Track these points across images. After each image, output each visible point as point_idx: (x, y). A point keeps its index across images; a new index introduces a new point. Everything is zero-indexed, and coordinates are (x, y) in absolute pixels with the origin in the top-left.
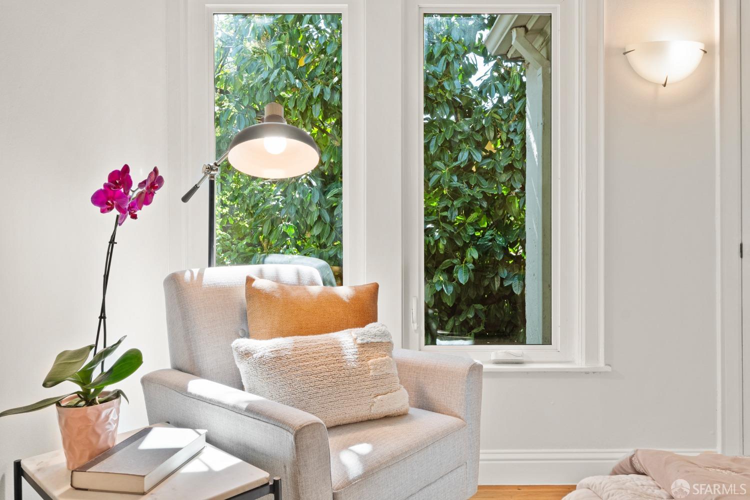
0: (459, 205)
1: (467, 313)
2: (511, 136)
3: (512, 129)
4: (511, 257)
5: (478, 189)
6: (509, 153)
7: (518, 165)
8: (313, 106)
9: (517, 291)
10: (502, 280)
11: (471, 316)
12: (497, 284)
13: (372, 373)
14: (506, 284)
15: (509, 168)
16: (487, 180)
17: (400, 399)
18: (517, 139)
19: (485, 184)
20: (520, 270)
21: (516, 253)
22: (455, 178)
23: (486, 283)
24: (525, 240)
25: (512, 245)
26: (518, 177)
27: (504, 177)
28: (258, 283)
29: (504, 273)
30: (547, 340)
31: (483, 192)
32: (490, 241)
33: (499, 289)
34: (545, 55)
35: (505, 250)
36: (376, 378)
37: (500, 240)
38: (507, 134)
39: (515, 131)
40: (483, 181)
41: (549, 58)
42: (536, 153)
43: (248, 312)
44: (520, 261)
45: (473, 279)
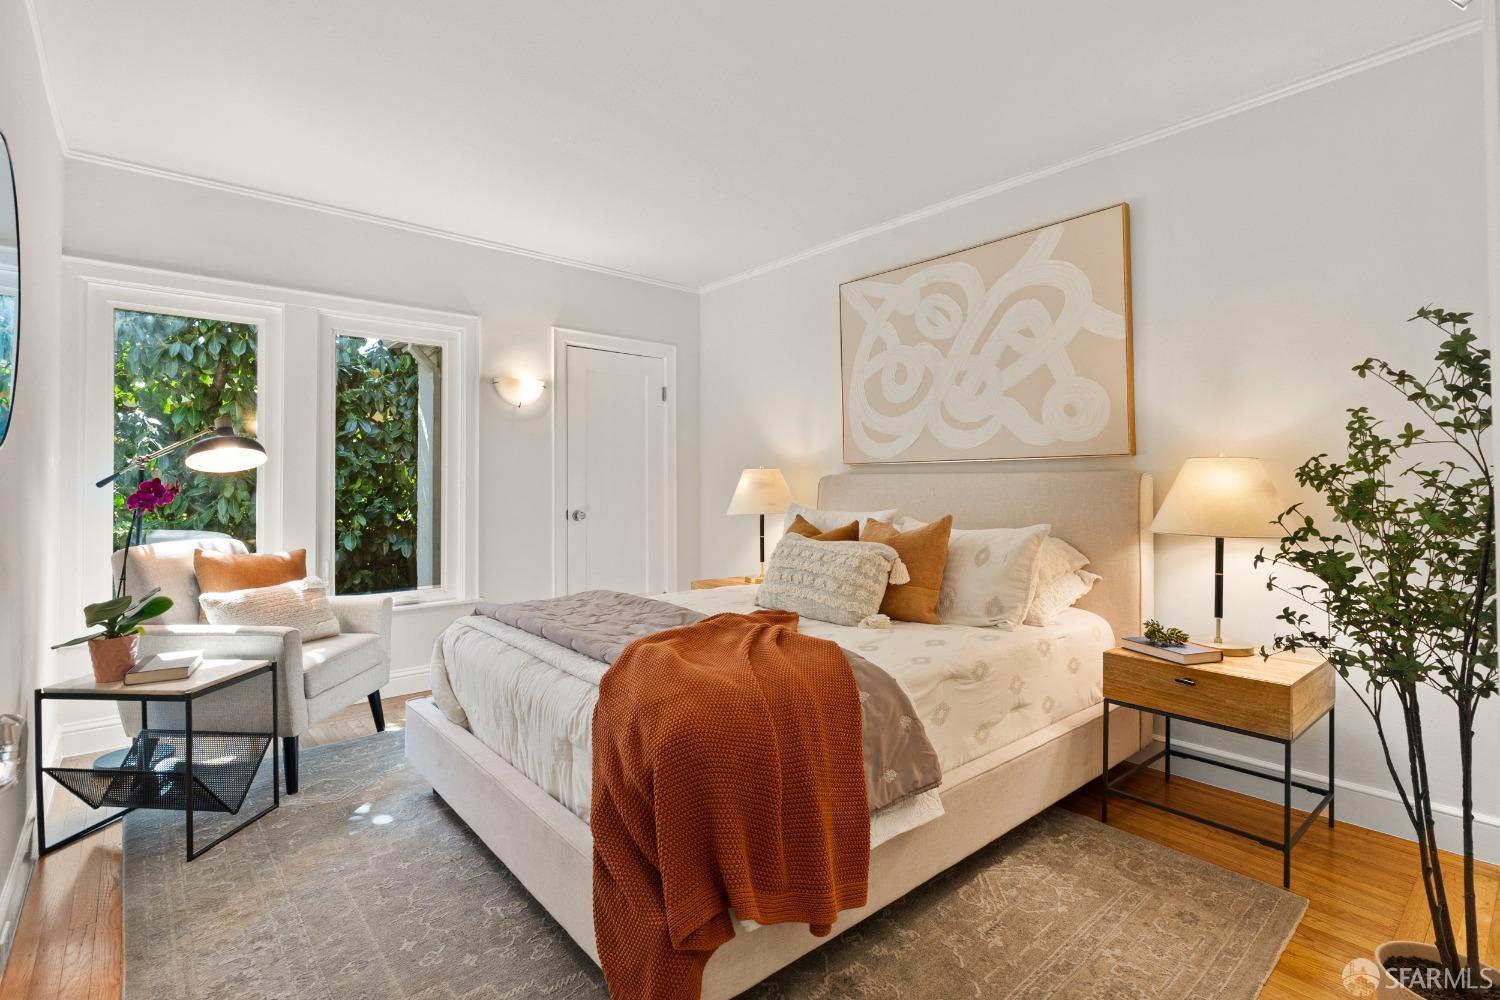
0: (346, 474)
1: (353, 578)
2: (401, 410)
3: (402, 404)
4: (399, 522)
5: (366, 459)
6: (399, 425)
7: (409, 438)
8: (168, 364)
9: (407, 554)
10: (391, 545)
11: (357, 582)
12: (386, 549)
13: (314, 608)
14: (395, 548)
15: (400, 439)
16: (376, 449)
17: (334, 625)
18: (408, 414)
19: (374, 454)
20: (409, 533)
21: (405, 518)
22: (342, 448)
23: (374, 549)
24: (416, 506)
25: (401, 511)
26: (408, 448)
27: (395, 448)
28: (207, 553)
29: (392, 538)
30: (436, 580)
31: (373, 463)
32: (379, 508)
33: (387, 555)
34: (435, 362)
35: (394, 517)
36: (316, 612)
37: (390, 507)
38: (397, 407)
39: (405, 405)
40: (372, 451)
41: (439, 365)
42: (427, 436)
43: (198, 578)
44: (410, 529)
45: (360, 546)
